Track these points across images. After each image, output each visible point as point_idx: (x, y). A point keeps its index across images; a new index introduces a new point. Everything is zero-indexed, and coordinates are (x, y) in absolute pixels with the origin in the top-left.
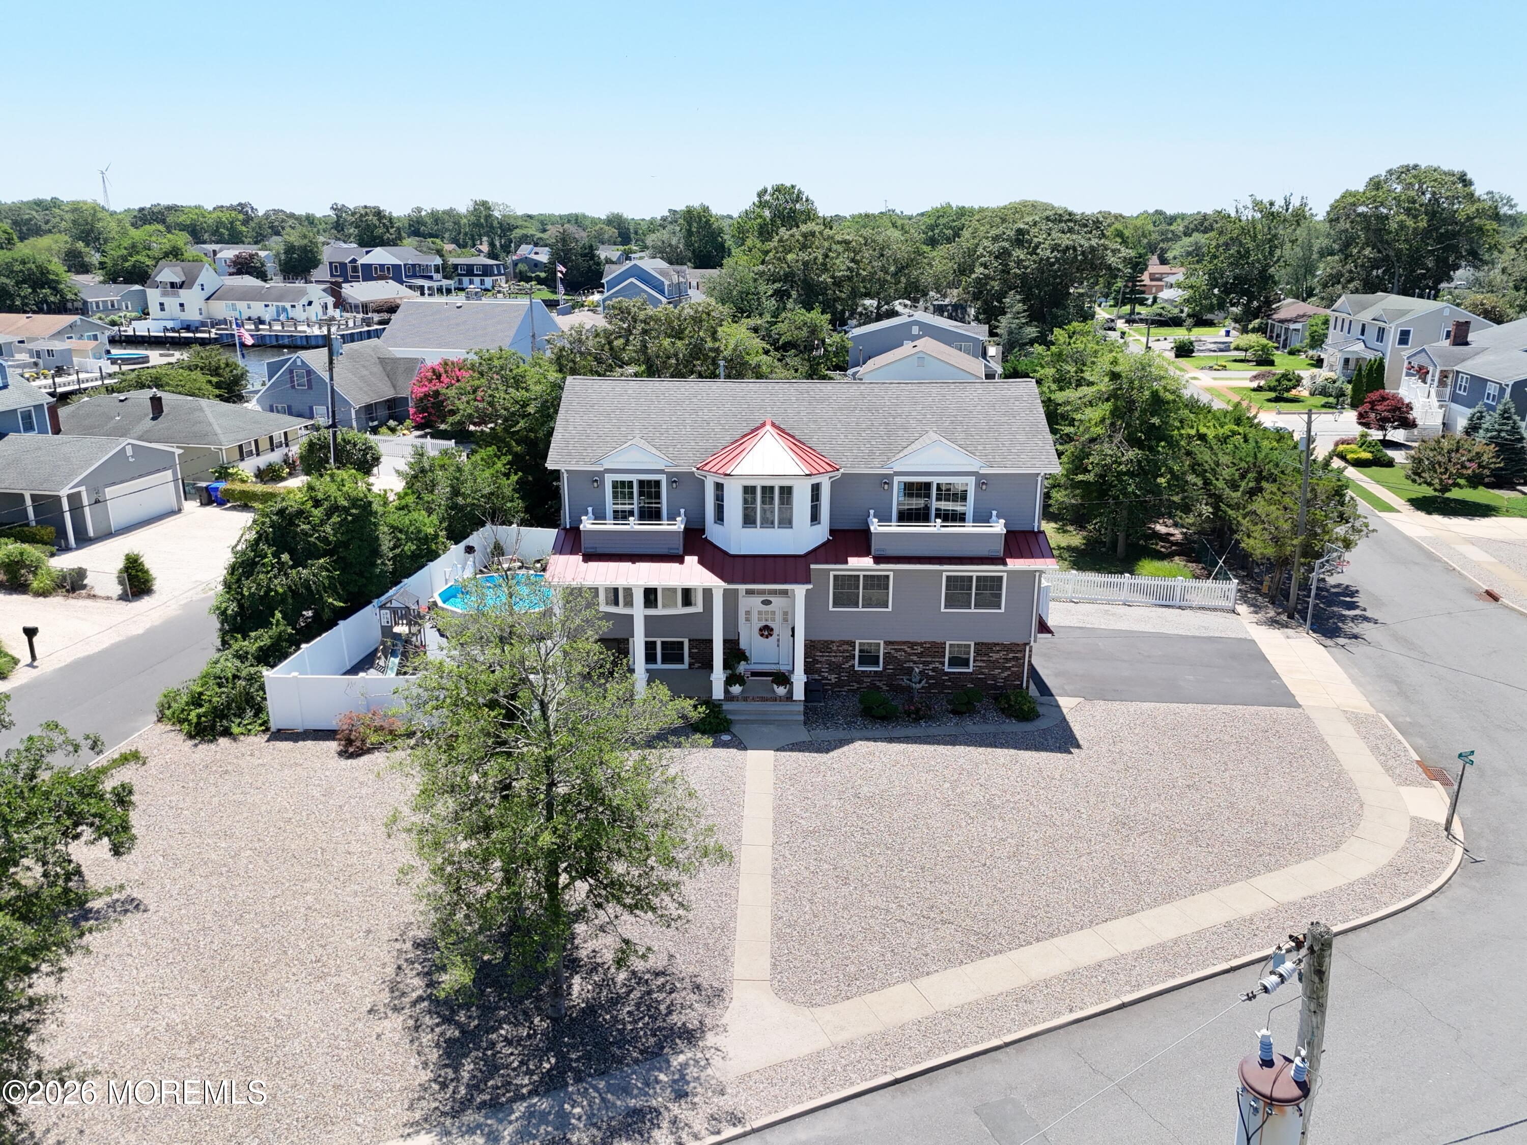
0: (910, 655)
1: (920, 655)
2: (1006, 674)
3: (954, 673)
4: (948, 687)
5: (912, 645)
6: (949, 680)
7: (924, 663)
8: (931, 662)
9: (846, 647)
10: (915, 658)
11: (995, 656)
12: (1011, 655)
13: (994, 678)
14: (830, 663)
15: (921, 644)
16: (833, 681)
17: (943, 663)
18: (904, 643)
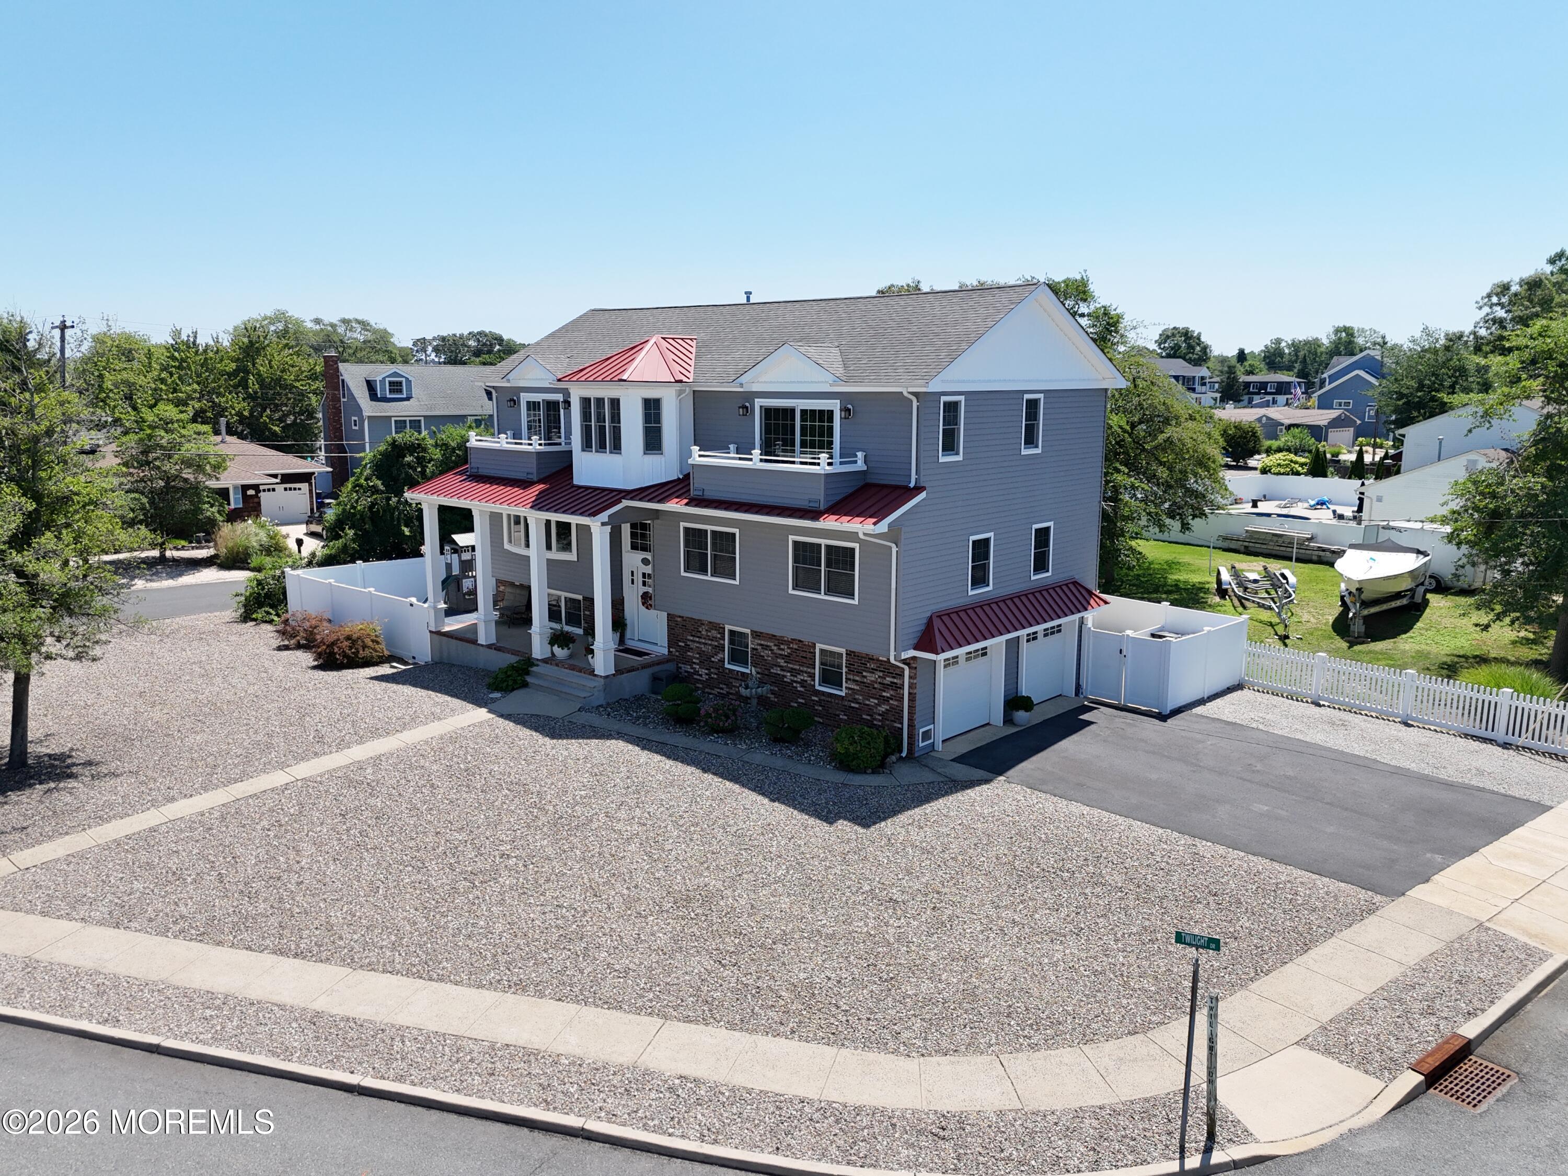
0: (778, 656)
1: (787, 658)
2: (883, 708)
3: (823, 693)
4: (819, 714)
5: (779, 641)
6: (819, 703)
7: (792, 671)
8: (800, 672)
9: (714, 633)
10: (782, 662)
11: (871, 677)
12: (889, 680)
13: (870, 710)
14: (701, 653)
15: (788, 643)
16: (705, 677)
17: (812, 676)
18: (773, 637)
